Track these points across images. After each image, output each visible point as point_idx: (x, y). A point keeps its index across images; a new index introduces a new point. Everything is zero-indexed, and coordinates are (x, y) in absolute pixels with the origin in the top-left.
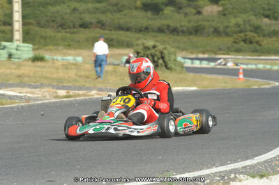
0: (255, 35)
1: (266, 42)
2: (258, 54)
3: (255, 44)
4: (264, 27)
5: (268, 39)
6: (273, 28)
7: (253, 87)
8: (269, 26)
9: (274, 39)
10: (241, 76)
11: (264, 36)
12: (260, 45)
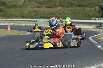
0: (4, 7)
1: (9, 11)
2: (6, 17)
3: (3, 12)
4: (8, 3)
5: (10, 9)
6: (12, 3)
7: (20, 34)
8: (10, 2)
9: (13, 9)
10: (9, 29)
11: (8, 8)
12: (7, 13)
